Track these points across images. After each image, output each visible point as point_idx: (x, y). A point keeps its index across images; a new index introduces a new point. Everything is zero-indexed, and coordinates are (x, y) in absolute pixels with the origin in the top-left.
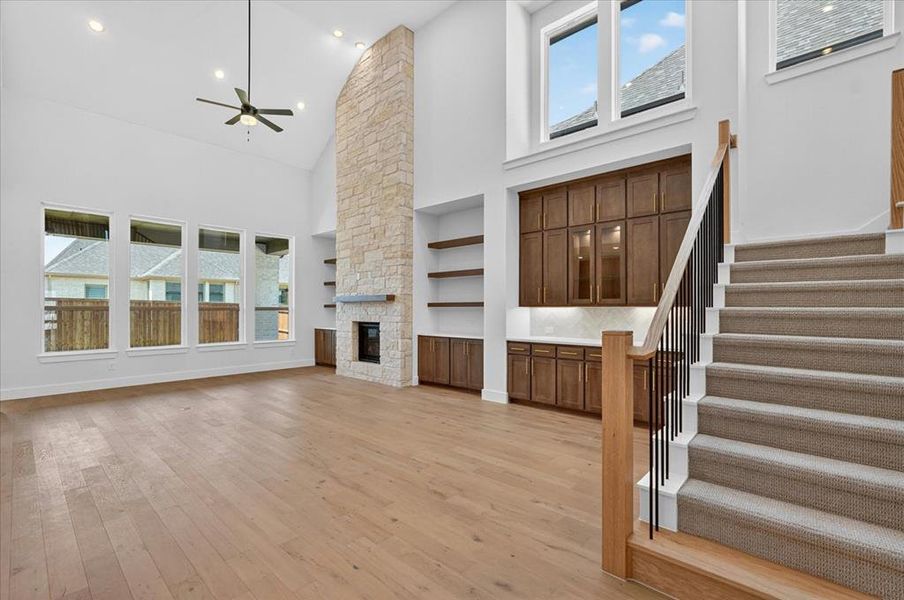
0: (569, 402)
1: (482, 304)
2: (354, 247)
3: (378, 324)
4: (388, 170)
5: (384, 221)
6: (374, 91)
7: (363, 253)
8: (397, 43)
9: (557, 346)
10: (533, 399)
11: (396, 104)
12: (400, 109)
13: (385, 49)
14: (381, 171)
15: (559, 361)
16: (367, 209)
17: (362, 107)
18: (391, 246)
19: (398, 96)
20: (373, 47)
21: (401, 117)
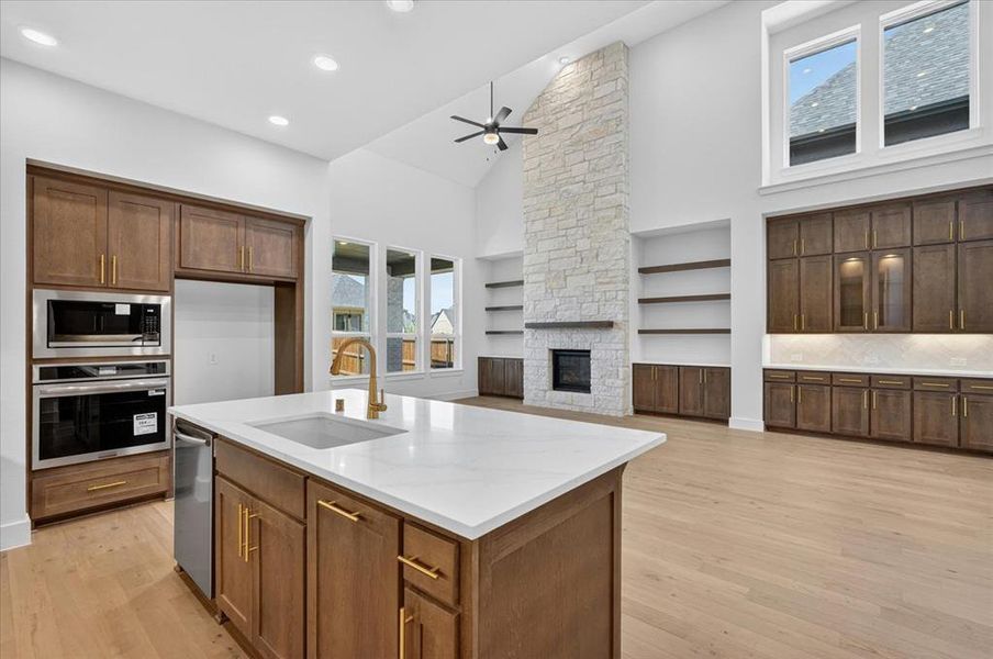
0: (849, 428)
1: (728, 331)
2: (550, 271)
3: (589, 351)
4: (603, 191)
5: (597, 245)
6: (580, 108)
7: (566, 277)
8: (612, 59)
9: (831, 374)
10: (799, 427)
11: (613, 123)
12: (619, 129)
13: (595, 66)
14: (592, 191)
15: (834, 388)
16: (573, 231)
17: (562, 124)
18: (607, 270)
19: (616, 115)
20: (577, 61)
21: (621, 137)
